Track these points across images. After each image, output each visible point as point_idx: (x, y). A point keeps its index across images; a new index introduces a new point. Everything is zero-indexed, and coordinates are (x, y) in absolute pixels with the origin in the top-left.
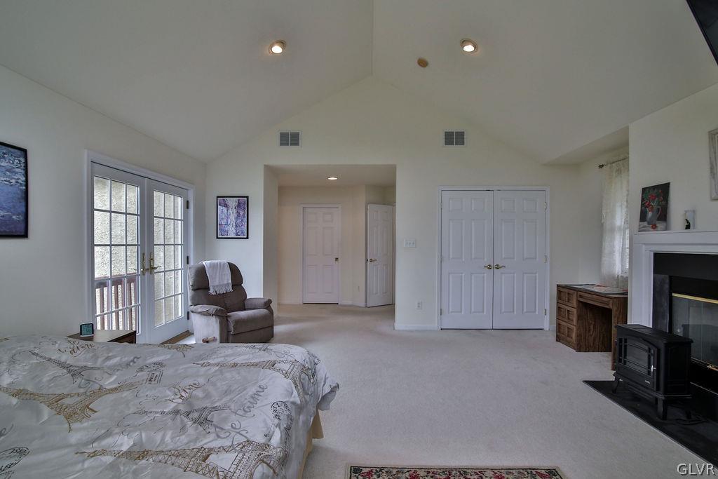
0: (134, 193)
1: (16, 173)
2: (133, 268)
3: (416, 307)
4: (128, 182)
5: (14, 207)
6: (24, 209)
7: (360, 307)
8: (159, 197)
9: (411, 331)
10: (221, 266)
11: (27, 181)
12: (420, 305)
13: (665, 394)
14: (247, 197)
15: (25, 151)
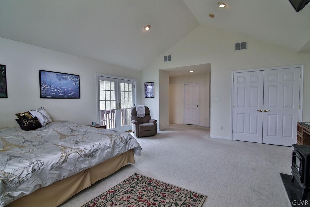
0: (113, 84)
1: (77, 82)
2: (113, 108)
3: (220, 129)
4: (111, 81)
5: (76, 90)
6: (79, 91)
7: (207, 127)
8: (122, 85)
9: (216, 139)
10: (142, 108)
11: (79, 84)
12: (222, 128)
13: (306, 185)
14: (154, 82)
15: (79, 76)
